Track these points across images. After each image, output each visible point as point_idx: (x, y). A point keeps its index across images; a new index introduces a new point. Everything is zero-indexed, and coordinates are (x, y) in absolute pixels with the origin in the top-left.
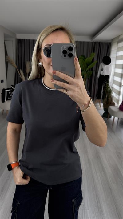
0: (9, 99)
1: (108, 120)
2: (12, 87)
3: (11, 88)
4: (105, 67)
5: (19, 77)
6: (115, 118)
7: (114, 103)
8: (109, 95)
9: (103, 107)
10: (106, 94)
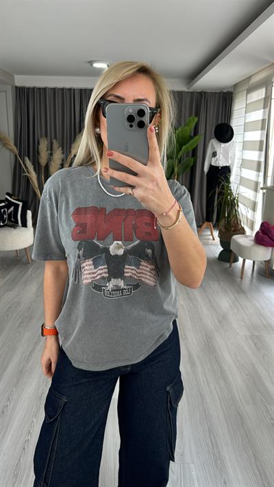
0: (2, 224)
1: (230, 266)
2: (9, 198)
3: (7, 199)
4: (221, 148)
5: (22, 175)
6: (247, 261)
7: (243, 229)
8: (231, 210)
9: (219, 239)
10: (224, 208)
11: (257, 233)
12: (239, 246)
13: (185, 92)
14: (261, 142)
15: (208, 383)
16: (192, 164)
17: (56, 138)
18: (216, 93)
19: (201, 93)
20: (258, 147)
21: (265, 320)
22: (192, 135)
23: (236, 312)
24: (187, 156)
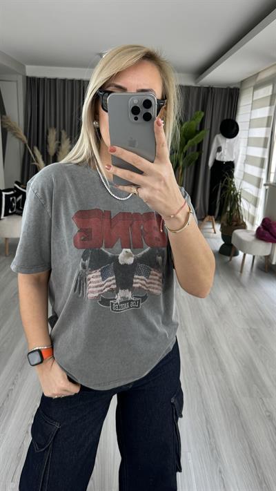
0: (10, 212)
1: (231, 260)
2: (18, 187)
3: (16, 188)
4: (225, 143)
5: (31, 164)
6: (247, 255)
7: (244, 224)
8: (234, 205)
9: (220, 233)
10: (227, 203)
11: (259, 229)
12: (240, 241)
13: (193, 87)
14: (266, 139)
15: (206, 373)
16: (197, 158)
17: (64, 128)
18: (222, 89)
19: (208, 88)
20: (262, 144)
21: (263, 313)
22: (198, 129)
23: (235, 305)
24: (193, 150)
